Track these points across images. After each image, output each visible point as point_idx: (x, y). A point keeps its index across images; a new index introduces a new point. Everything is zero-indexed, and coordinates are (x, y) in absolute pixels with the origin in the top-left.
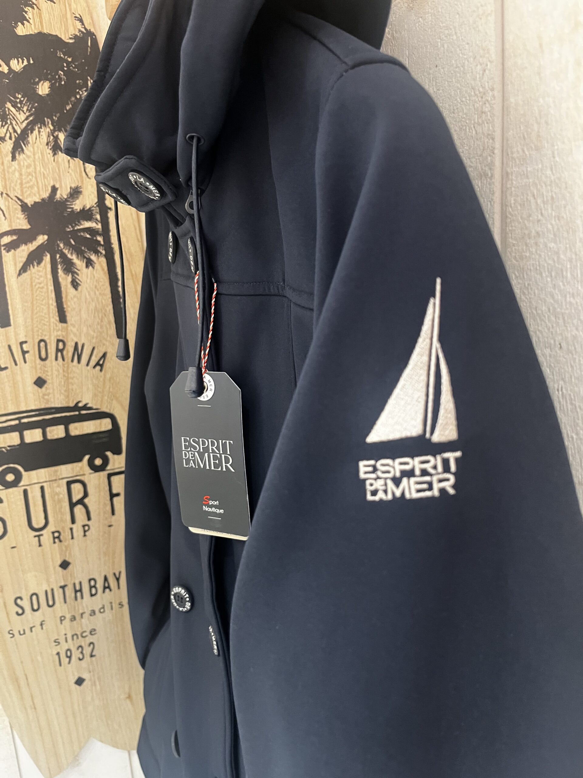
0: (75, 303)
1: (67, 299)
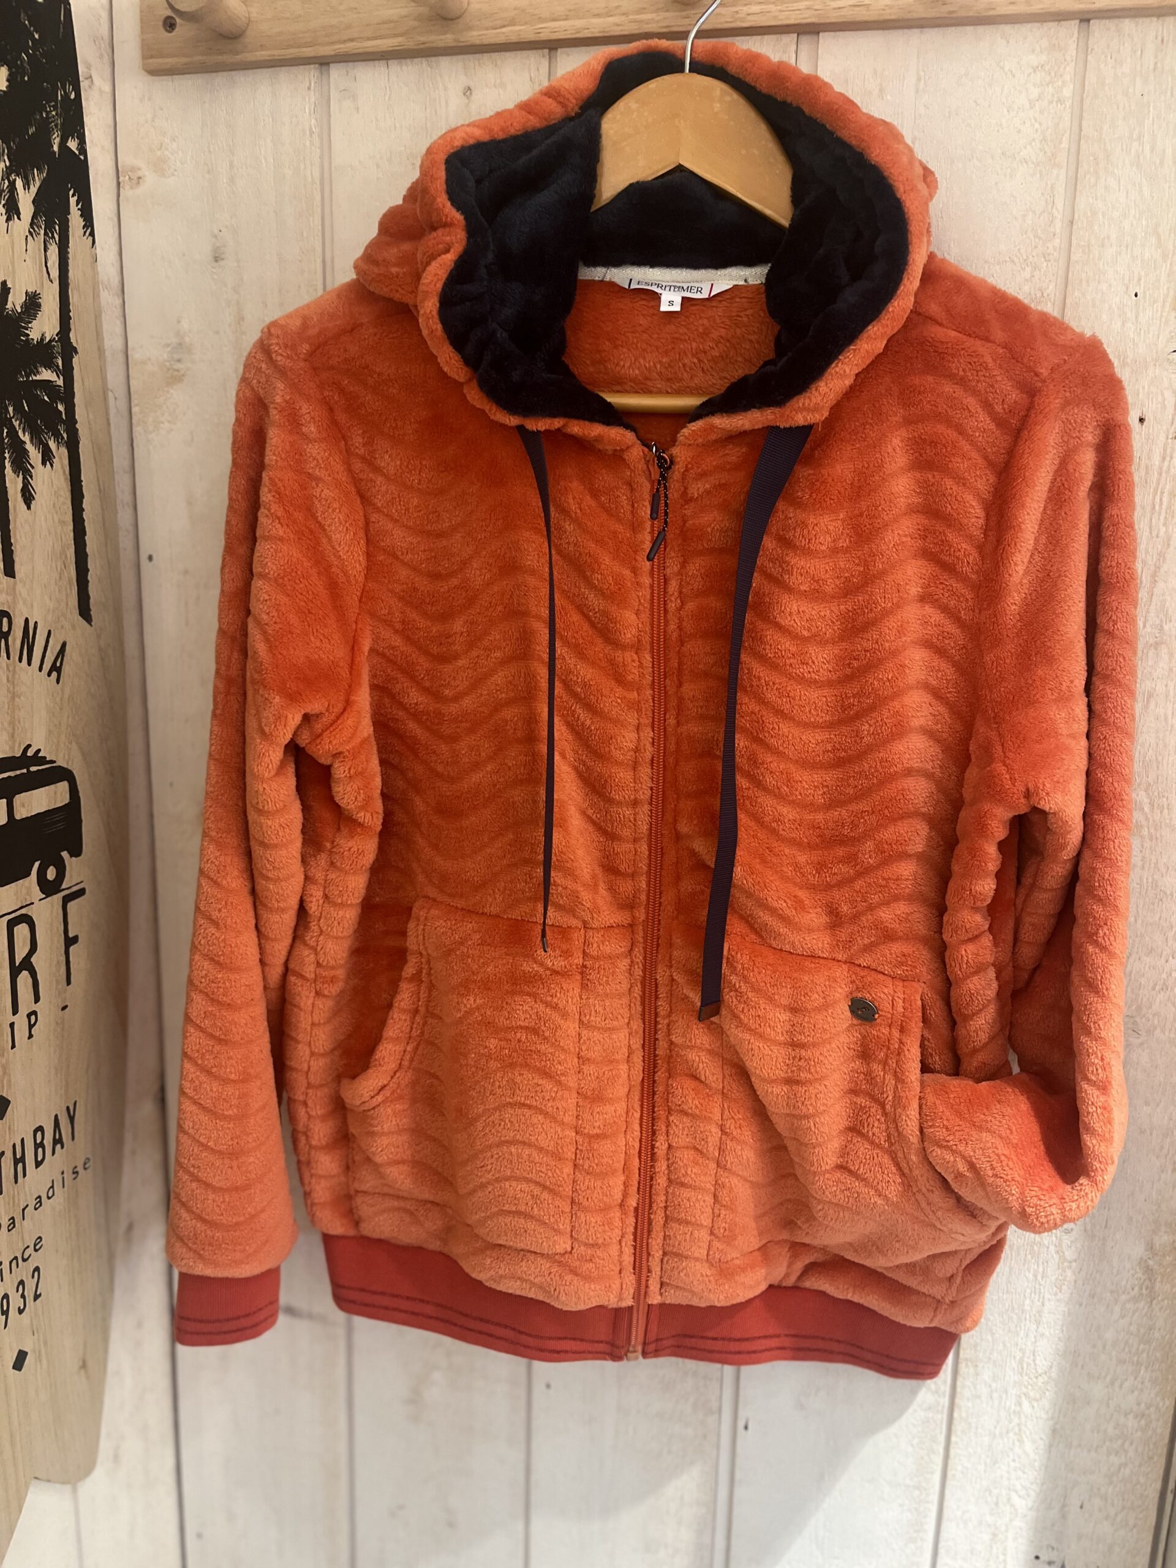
0: (25, 534)
1: (15, 524)
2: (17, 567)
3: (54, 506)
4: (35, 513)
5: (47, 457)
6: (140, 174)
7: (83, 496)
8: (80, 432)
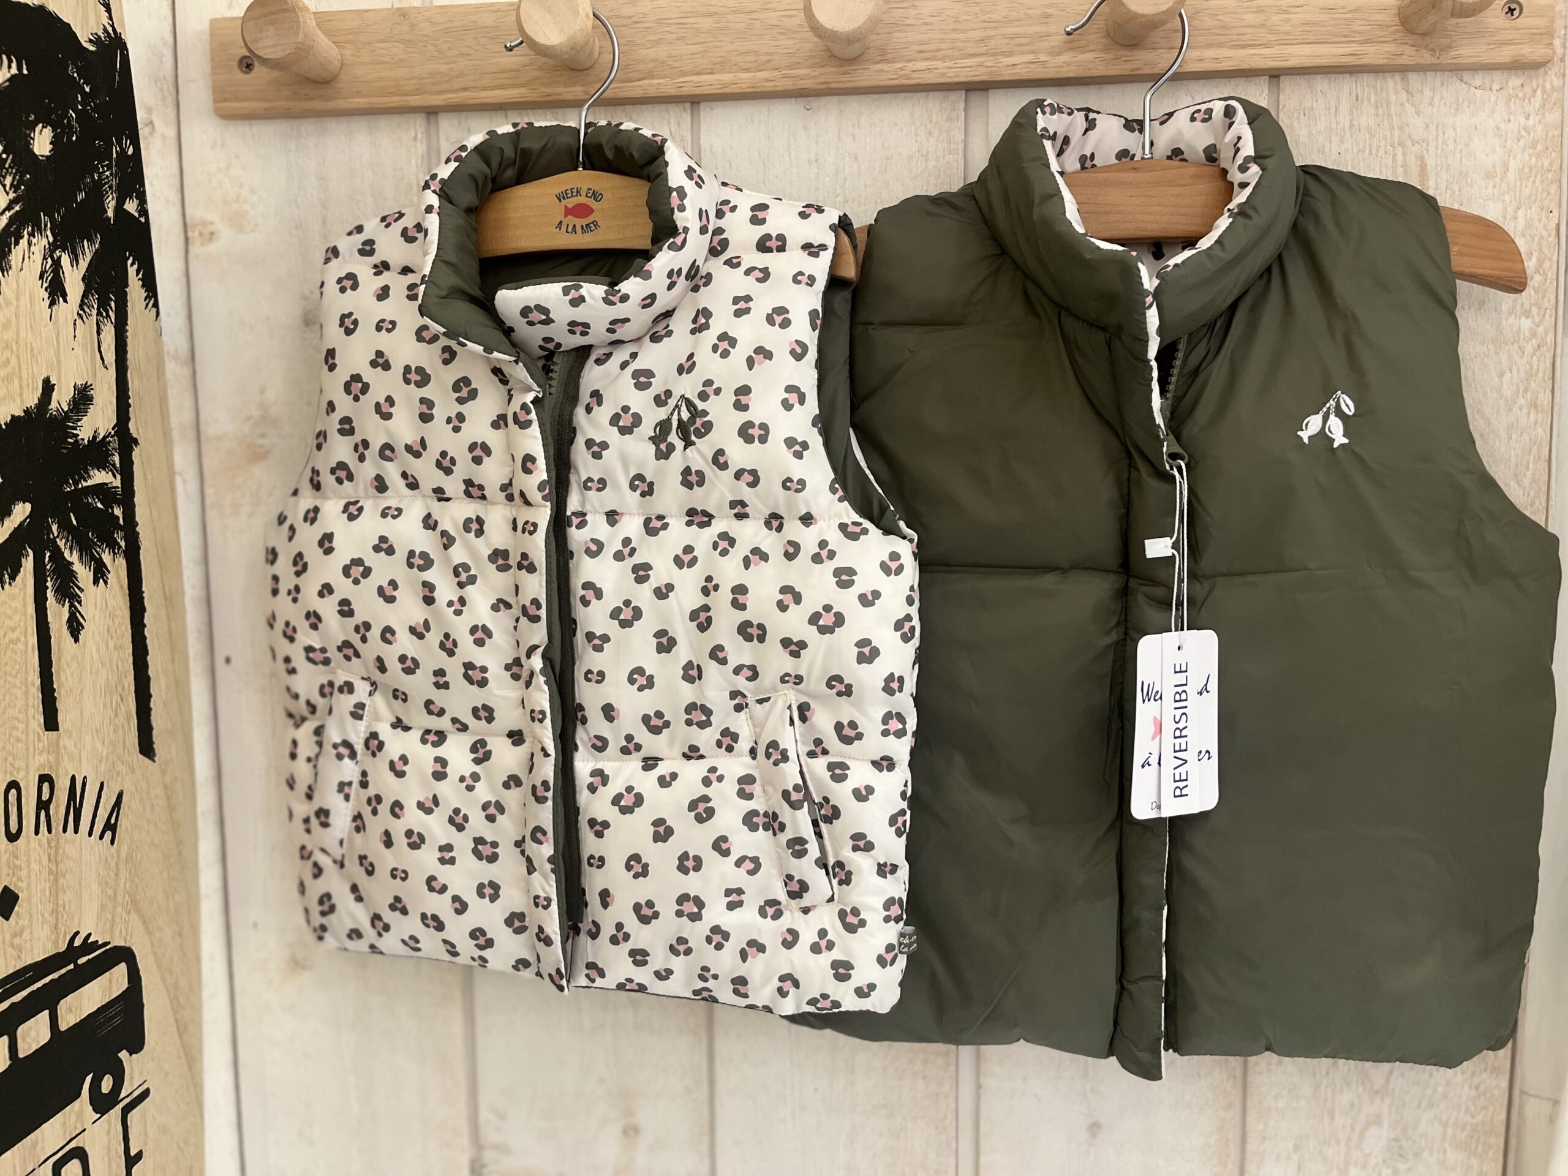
0: (72, 674)
1: (59, 666)
2: (60, 717)
3: (108, 631)
4: (84, 644)
5: (100, 573)
6: (212, 228)
7: (144, 610)
8: (141, 536)
